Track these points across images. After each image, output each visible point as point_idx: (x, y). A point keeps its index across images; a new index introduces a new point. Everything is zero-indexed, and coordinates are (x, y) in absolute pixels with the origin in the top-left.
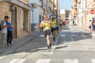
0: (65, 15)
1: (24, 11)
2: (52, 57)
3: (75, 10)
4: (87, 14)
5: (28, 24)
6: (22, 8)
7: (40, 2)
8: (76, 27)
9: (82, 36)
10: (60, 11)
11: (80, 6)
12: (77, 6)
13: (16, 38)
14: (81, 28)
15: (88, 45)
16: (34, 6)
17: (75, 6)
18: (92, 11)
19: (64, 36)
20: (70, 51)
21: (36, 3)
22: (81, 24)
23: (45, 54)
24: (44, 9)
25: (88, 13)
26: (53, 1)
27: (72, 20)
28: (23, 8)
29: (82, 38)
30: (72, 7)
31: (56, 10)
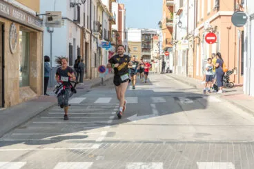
0: (140, 44)
1: (25, 34)
2: (95, 156)
3: (167, 31)
4: (199, 44)
5: (35, 68)
6: (18, 26)
7: (72, 9)
8: (169, 78)
9: (182, 102)
10: (128, 34)
11: (180, 22)
12: (171, 21)
13: (3, 106)
14: (182, 81)
15: (193, 125)
16: (55, 20)
17: (168, 21)
18: (211, 37)
19: (134, 100)
20: (145, 142)
21: (60, 12)
22: (183, 70)
23: (77, 149)
24: (83, 29)
25: (199, 41)
26: (108, 7)
27: (158, 58)
28: (23, 26)
29: (181, 107)
30: (160, 23)
31: (115, 31)
